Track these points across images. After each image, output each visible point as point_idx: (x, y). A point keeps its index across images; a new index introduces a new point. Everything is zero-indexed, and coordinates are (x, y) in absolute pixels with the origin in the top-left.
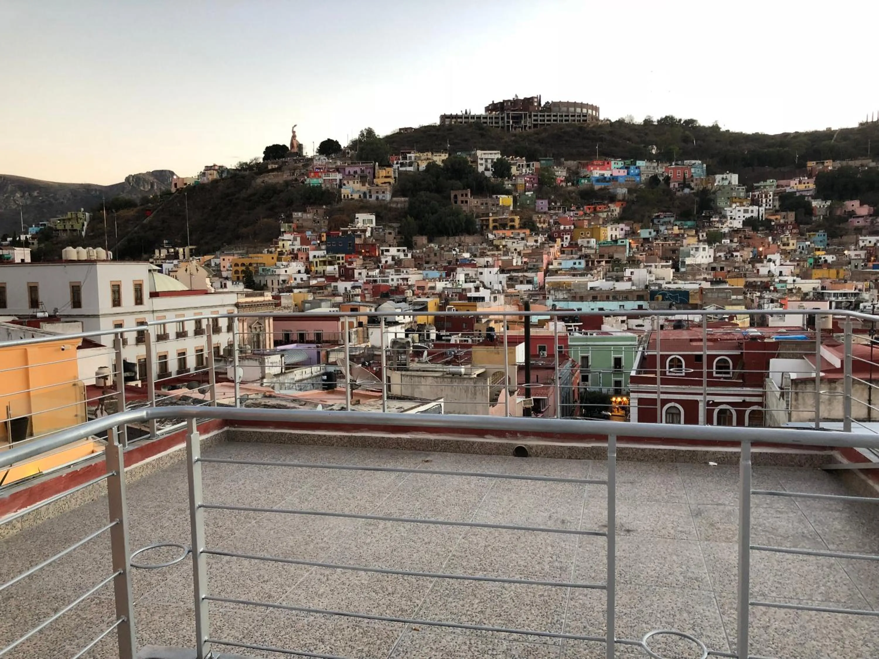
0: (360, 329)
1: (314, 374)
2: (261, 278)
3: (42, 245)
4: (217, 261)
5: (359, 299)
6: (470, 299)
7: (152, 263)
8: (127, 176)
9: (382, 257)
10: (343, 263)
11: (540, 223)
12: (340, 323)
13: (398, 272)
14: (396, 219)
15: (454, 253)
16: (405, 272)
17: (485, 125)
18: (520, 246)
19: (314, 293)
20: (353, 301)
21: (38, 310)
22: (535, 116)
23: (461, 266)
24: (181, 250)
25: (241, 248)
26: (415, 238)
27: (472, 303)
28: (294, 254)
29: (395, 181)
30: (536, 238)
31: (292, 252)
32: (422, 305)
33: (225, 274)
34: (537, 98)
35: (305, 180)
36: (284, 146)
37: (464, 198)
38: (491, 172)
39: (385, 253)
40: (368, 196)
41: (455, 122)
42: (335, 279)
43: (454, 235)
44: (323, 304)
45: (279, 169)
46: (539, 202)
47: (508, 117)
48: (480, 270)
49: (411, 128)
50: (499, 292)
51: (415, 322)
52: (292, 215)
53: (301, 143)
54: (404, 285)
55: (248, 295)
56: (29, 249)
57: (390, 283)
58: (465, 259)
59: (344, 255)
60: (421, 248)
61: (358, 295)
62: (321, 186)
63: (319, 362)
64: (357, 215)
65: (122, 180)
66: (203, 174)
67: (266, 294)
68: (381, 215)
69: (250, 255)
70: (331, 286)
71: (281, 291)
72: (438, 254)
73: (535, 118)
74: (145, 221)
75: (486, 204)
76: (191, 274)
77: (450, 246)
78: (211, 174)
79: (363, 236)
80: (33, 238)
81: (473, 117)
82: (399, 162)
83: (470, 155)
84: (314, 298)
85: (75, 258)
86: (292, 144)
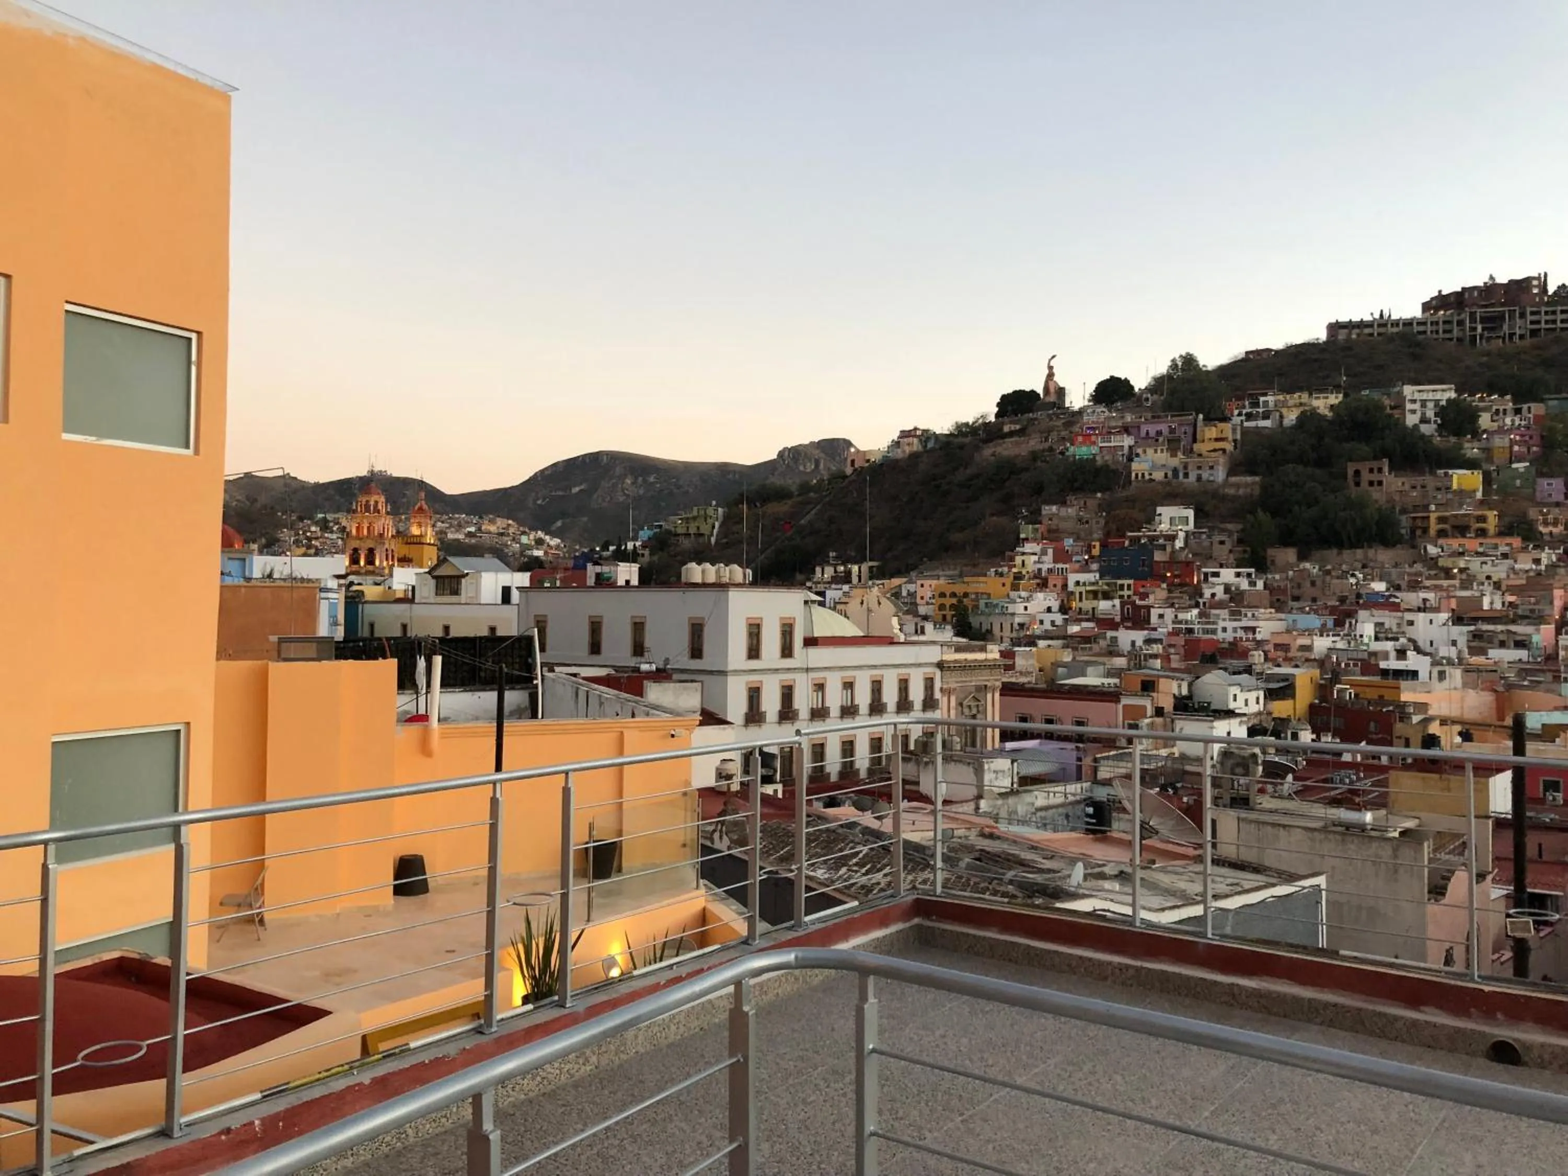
0: (1159, 720)
1: (1071, 798)
2: (982, 619)
3: (655, 558)
4: (912, 587)
5: (1158, 663)
6: (1385, 673)
7: (810, 589)
8: (781, 449)
9: (1204, 586)
10: (1129, 597)
11: (1546, 523)
12: (1120, 707)
13: (1235, 615)
14: (1235, 516)
15: (1353, 581)
16: (1249, 615)
17: (1421, 337)
18: (1500, 571)
19: (1075, 649)
20: (1145, 668)
21: (643, 660)
22: (1532, 313)
23: (1366, 607)
24: (855, 568)
25: (952, 567)
26: (1271, 552)
27: (1391, 682)
28: (1041, 578)
29: (1235, 447)
30: (1535, 554)
31: (1037, 575)
32: (1283, 680)
33: (922, 610)
34: (1539, 278)
35: (1067, 449)
36: (1033, 392)
37: (1375, 477)
38: (1434, 426)
39: (1210, 579)
40: (1181, 475)
41: (1358, 335)
42: (1114, 626)
43: (1353, 546)
44: (1090, 670)
45: (1022, 432)
46: (1543, 482)
47: (1473, 319)
48: (1409, 616)
49: (1268, 350)
50: (1450, 662)
51: (1270, 713)
52: (1040, 510)
53: (1062, 385)
54: (1248, 640)
55: (959, 649)
56: (638, 566)
57: (1220, 635)
58: (1378, 593)
59: (1131, 582)
60: (1283, 570)
61: (1155, 656)
62: (1094, 460)
63: (1079, 779)
64: (1159, 510)
65: (774, 456)
66: (896, 444)
67: (989, 647)
68: (1207, 508)
69: (966, 579)
70: (1105, 638)
71: (1016, 642)
72: (1319, 583)
73: (1534, 318)
74: (803, 522)
75: (1423, 487)
76: (869, 610)
77: (1344, 567)
78: (909, 444)
79: (1169, 549)
80: (644, 547)
81: (1396, 323)
82: (1244, 412)
83: (1389, 395)
84: (1074, 658)
85: (698, 579)
86: (1046, 389)
